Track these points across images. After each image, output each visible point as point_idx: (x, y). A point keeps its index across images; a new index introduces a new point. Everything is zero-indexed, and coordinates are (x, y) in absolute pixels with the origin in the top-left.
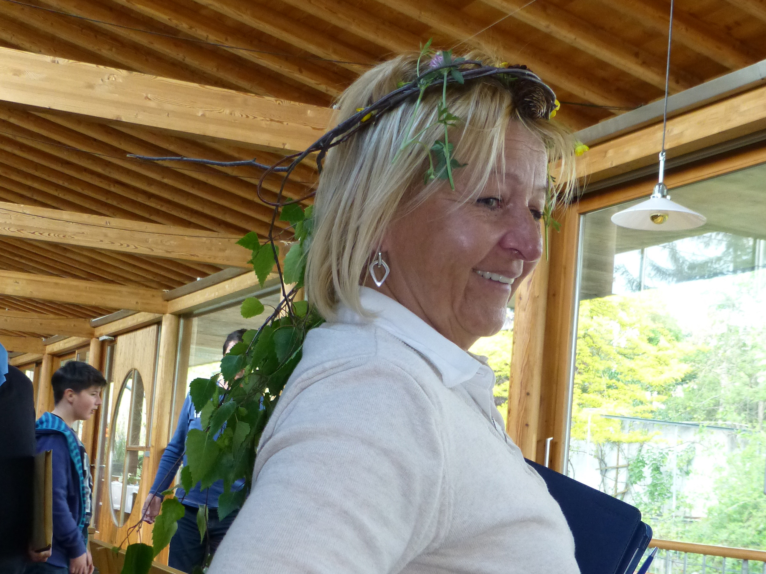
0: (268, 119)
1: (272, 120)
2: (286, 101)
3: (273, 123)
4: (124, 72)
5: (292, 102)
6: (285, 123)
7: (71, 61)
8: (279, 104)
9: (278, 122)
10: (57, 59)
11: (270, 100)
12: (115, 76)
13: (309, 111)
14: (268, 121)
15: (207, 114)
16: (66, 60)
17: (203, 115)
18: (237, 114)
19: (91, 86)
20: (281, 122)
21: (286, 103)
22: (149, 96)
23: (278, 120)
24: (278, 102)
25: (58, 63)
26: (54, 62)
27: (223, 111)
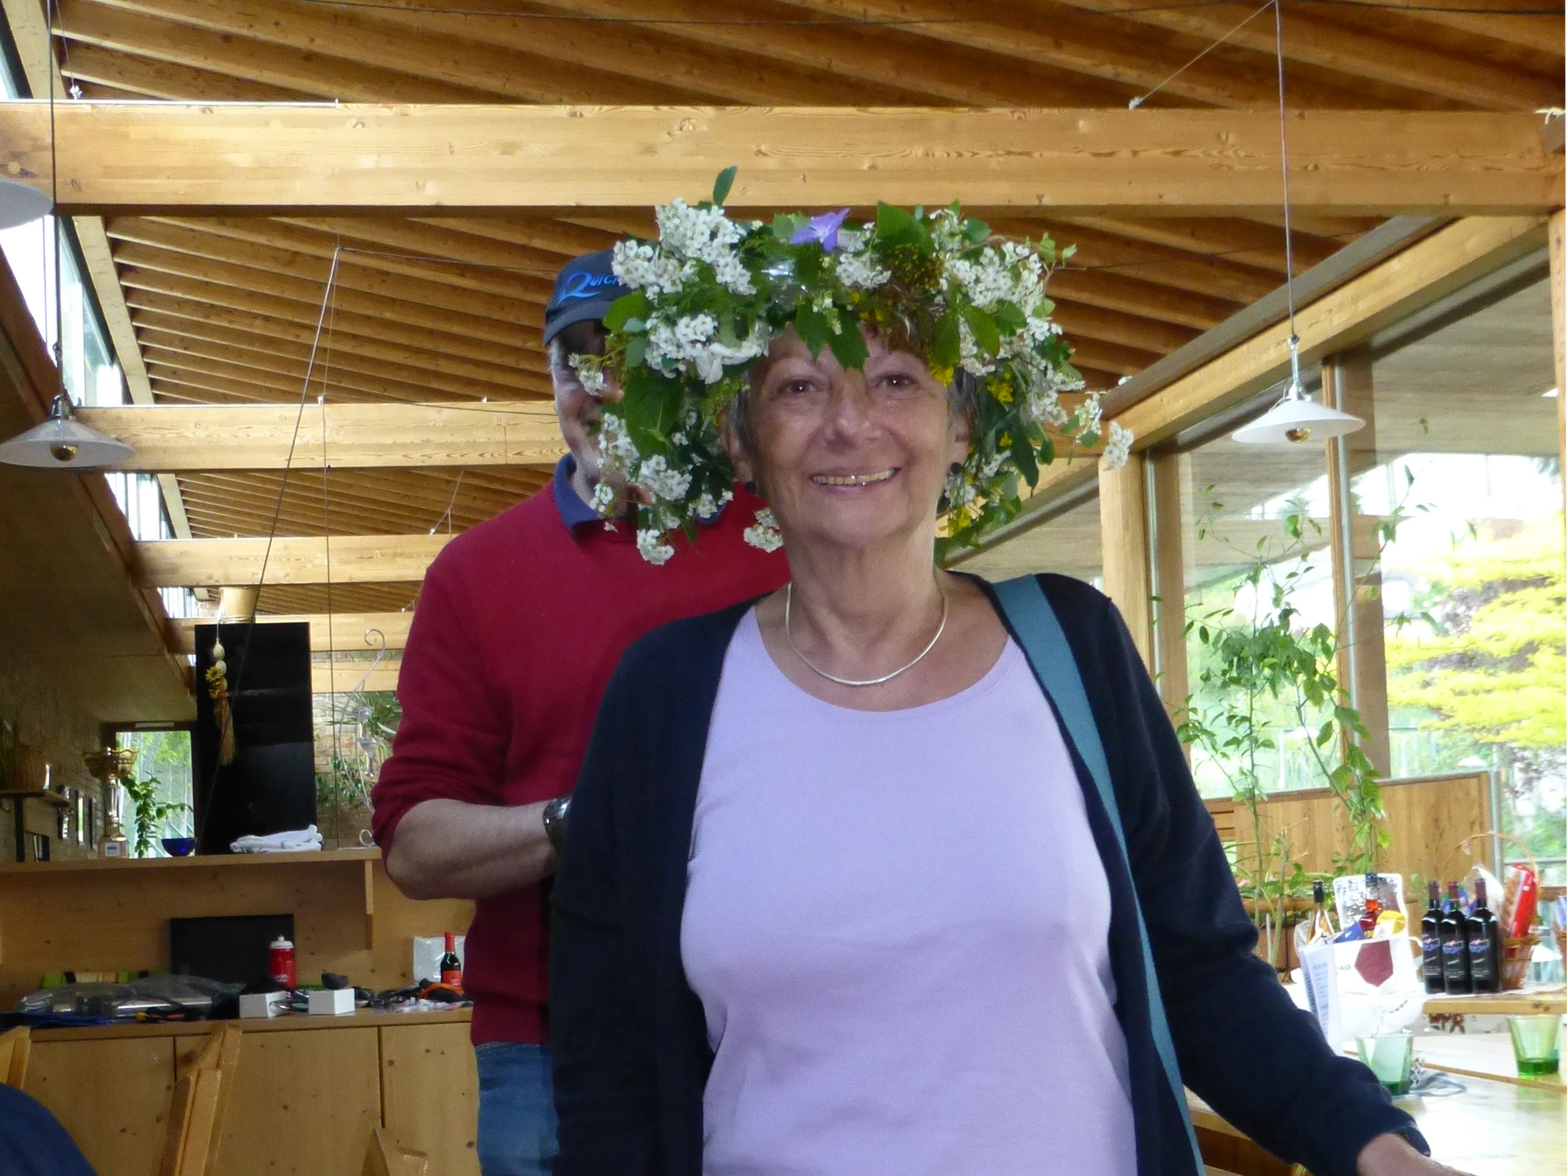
0: (1000, 152)
1: (1009, 153)
2: (1032, 110)
3: (1012, 157)
4: (708, 111)
5: (1046, 111)
6: (1036, 155)
7: (605, 108)
8: (1019, 118)
9: (1021, 154)
10: (580, 108)
11: (1001, 114)
12: (693, 121)
13: (1081, 123)
14: (1001, 155)
15: (881, 163)
16: (597, 107)
17: (873, 167)
18: (939, 153)
19: (650, 150)
20: (1028, 154)
21: (1034, 114)
22: (763, 148)
23: (1020, 151)
24: (1016, 115)
25: (581, 115)
26: (574, 115)
27: (911, 152)
